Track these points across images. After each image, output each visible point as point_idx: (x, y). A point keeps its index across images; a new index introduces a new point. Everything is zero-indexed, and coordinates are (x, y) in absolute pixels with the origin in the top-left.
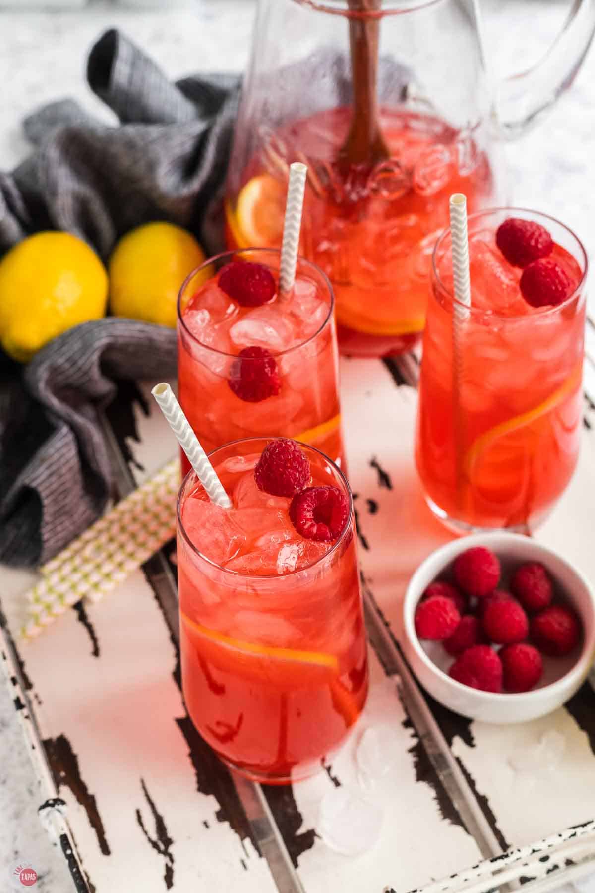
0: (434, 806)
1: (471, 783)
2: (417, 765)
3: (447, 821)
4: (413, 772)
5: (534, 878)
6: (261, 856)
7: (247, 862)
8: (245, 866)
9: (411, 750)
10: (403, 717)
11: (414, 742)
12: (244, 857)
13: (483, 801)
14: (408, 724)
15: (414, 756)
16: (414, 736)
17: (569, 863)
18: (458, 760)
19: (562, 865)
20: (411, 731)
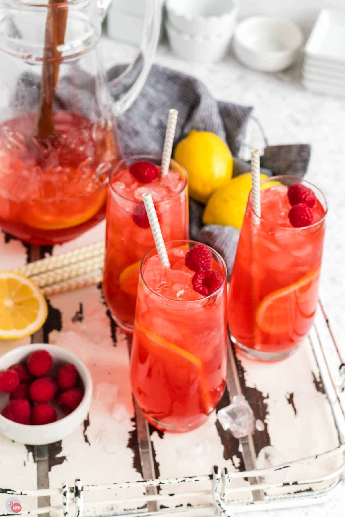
0: (131, 461)
1: (154, 455)
2: (130, 440)
3: (135, 470)
4: (127, 443)
5: (168, 508)
6: (35, 462)
7: (27, 463)
8: (25, 465)
9: (130, 432)
10: (132, 416)
11: (133, 429)
12: (26, 460)
13: (156, 465)
14: (133, 420)
15: (131, 436)
16: (134, 426)
17: (189, 505)
18: (152, 443)
19: (185, 505)
20: (134, 423)
